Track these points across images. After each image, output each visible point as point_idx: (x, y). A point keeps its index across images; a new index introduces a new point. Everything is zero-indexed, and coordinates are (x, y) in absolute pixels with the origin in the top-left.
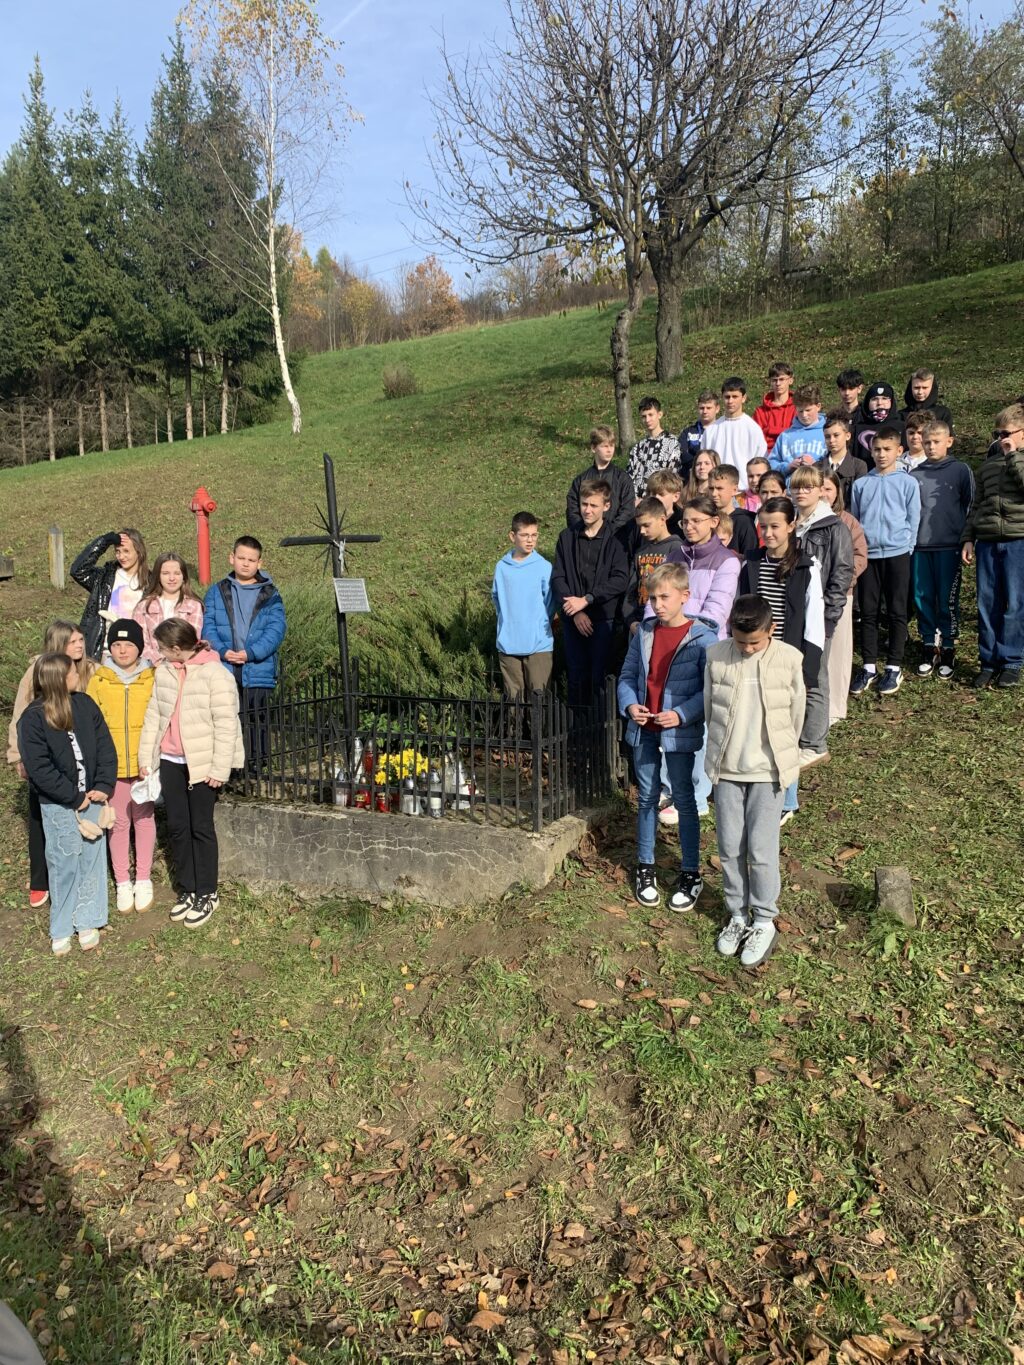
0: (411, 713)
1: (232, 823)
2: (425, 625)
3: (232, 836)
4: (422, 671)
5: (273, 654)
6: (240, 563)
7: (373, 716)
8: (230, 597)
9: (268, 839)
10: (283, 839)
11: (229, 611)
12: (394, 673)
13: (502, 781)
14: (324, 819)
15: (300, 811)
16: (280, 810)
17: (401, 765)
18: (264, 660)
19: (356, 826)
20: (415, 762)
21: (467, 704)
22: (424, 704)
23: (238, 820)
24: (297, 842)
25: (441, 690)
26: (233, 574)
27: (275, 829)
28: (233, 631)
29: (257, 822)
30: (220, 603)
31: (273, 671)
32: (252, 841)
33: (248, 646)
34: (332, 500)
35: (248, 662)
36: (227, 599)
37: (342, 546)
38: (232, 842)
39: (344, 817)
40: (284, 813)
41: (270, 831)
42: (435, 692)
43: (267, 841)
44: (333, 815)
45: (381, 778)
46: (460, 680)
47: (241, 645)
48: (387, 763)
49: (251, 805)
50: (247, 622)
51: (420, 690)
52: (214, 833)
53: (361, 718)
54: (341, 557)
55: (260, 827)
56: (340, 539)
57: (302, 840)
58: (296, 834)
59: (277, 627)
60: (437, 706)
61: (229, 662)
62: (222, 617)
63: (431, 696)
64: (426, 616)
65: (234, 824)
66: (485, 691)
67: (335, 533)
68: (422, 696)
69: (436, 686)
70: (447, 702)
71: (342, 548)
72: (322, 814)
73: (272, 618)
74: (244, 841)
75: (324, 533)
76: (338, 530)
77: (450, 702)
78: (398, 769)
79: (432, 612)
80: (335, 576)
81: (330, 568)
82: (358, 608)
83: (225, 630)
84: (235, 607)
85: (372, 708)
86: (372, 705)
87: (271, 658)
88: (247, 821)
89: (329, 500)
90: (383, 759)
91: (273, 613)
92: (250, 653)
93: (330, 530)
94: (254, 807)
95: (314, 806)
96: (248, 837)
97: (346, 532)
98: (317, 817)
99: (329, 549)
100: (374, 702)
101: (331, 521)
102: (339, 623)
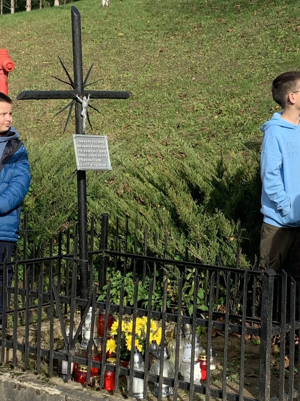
0: (156, 274)
2: (182, 184)
5: (16, 208)
7: (120, 275)
12: (141, 233)
14: (38, 392)
15: (16, 381)
17: (133, 334)
18: (8, 213)
21: (212, 269)
22: (169, 266)
25: (186, 253)
31: (16, 225)
34: (78, 54)
37: (85, 101)
39: (58, 392)
42: (180, 255)
44: (47, 389)
45: (111, 346)
46: (207, 244)
48: (119, 330)
51: (165, 252)
53: (108, 275)
54: (84, 113)
56: (84, 94)
59: (22, 180)
60: (182, 269)
63: (177, 258)
64: (183, 175)
66: (233, 256)
67: (79, 88)
68: (167, 258)
69: (181, 249)
70: (191, 266)
72: (37, 387)
73: (17, 172)
75: (65, 88)
76: (83, 85)
77: (195, 266)
78: (129, 338)
79: (189, 170)
80: (77, 132)
81: (72, 126)
82: (99, 166)
85: (119, 266)
86: (120, 263)
87: (15, 212)
89: (74, 54)
90: (115, 325)
93: (74, 85)
95: (31, 375)
97: (88, 88)
98: (31, 389)
99: (71, 104)
100: (122, 259)
101: (76, 78)
102: (79, 180)
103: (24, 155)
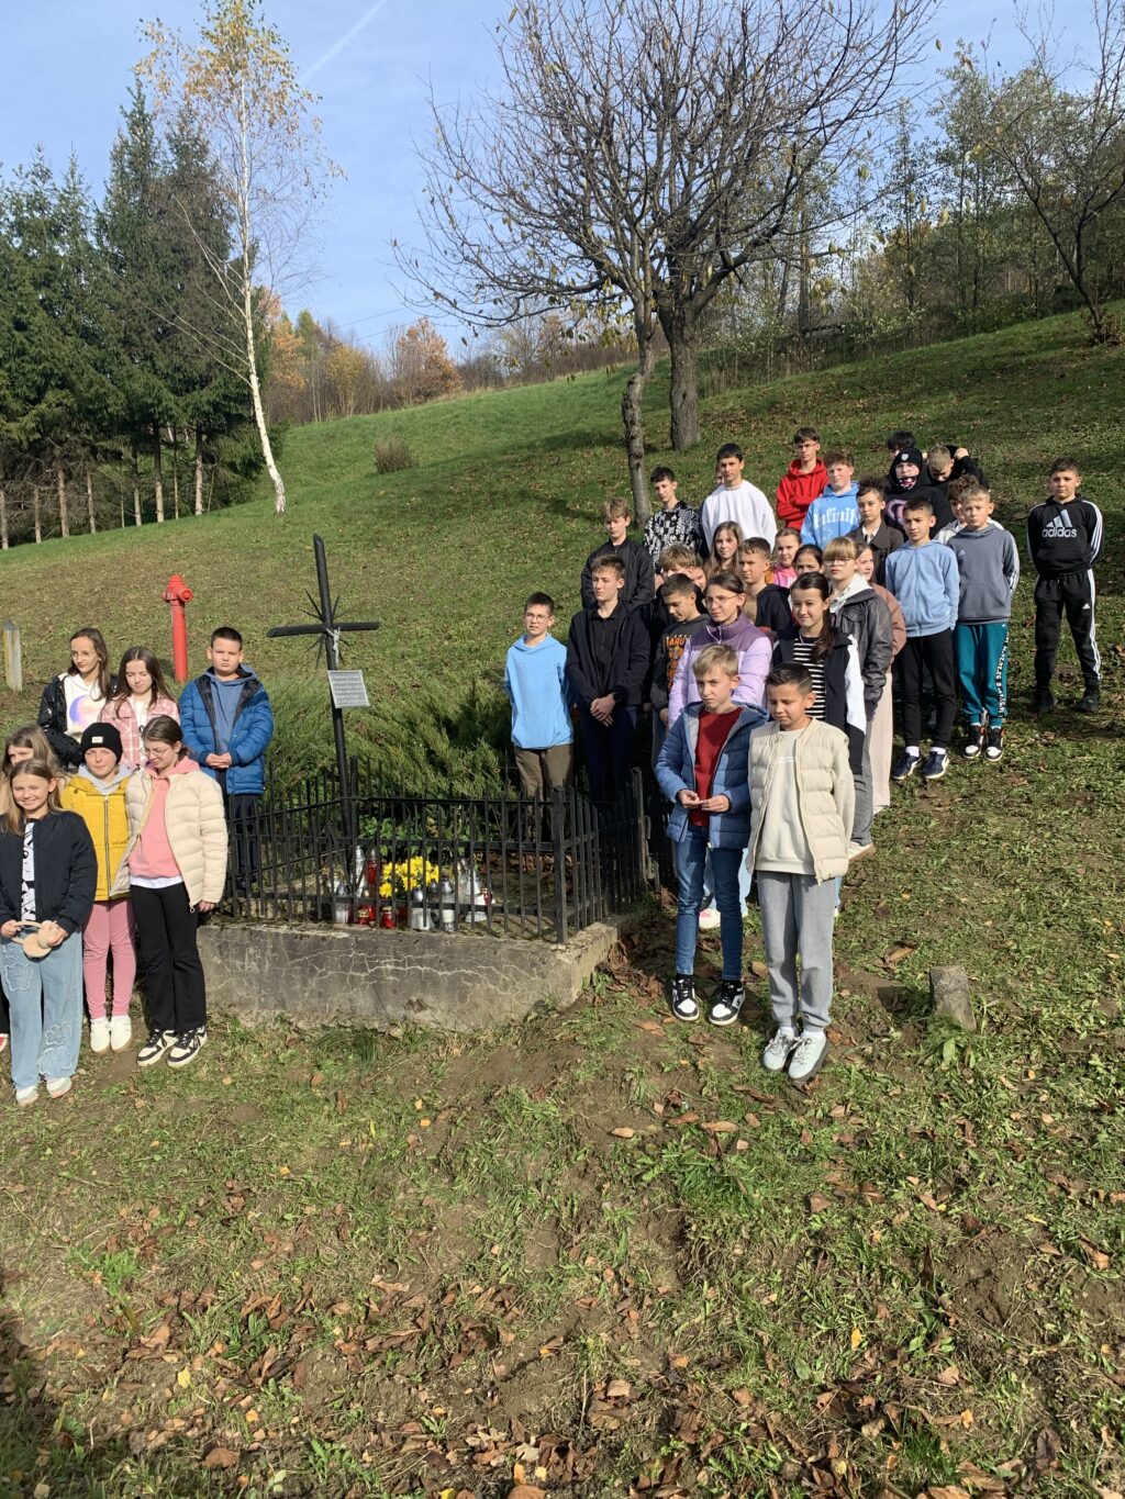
0: (417, 817)
1: (220, 947)
2: (431, 719)
3: (219, 962)
4: (429, 770)
5: (259, 756)
6: (219, 658)
7: (375, 822)
8: (210, 695)
9: (260, 964)
10: (276, 962)
11: (209, 710)
12: (397, 773)
13: (522, 887)
14: (324, 939)
15: (295, 931)
16: (274, 930)
17: (409, 875)
18: (251, 763)
19: (360, 946)
20: (425, 870)
21: (480, 805)
22: (432, 806)
23: (226, 943)
24: (293, 965)
25: (450, 789)
26: (212, 670)
27: (268, 953)
28: (214, 732)
29: (248, 945)
30: (199, 702)
31: (260, 776)
32: (243, 967)
33: (232, 748)
34: (324, 585)
35: (233, 765)
36: (207, 697)
37: (336, 635)
38: (219, 969)
39: (346, 935)
40: (278, 934)
41: (263, 954)
42: (444, 793)
43: (259, 966)
44: (333, 934)
45: (386, 890)
46: (471, 778)
47: (224, 747)
48: (393, 873)
49: (240, 926)
50: (231, 721)
51: (426, 791)
52: (198, 961)
53: (361, 825)
54: (335, 647)
55: (251, 951)
56: (334, 627)
57: (299, 964)
58: (292, 957)
59: (264, 726)
60: (446, 808)
61: (211, 767)
62: (201, 717)
63: (440, 797)
64: (432, 709)
65: (222, 948)
66: (499, 789)
67: (328, 621)
68: (429, 797)
69: (445, 786)
70: (457, 803)
71: (336, 638)
72: (321, 934)
73: (259, 717)
74: (233, 967)
75: (313, 621)
76: (332, 617)
77: (460, 802)
78: (405, 879)
79: (438, 704)
80: (329, 668)
81: (323, 659)
82: (357, 703)
83: (206, 732)
84: (216, 705)
85: (373, 813)
86: (374, 809)
87: (258, 761)
88: (236, 944)
89: (320, 585)
90: (388, 869)
91: (259, 712)
92: (235, 755)
93: (322, 618)
94: (244, 929)
95: (311, 924)
96: (238, 963)
97: (339, 620)
98: (316, 937)
99: (320, 640)
100: (376, 806)
101: (323, 607)
102: (335, 720)
103: (264, 696)
